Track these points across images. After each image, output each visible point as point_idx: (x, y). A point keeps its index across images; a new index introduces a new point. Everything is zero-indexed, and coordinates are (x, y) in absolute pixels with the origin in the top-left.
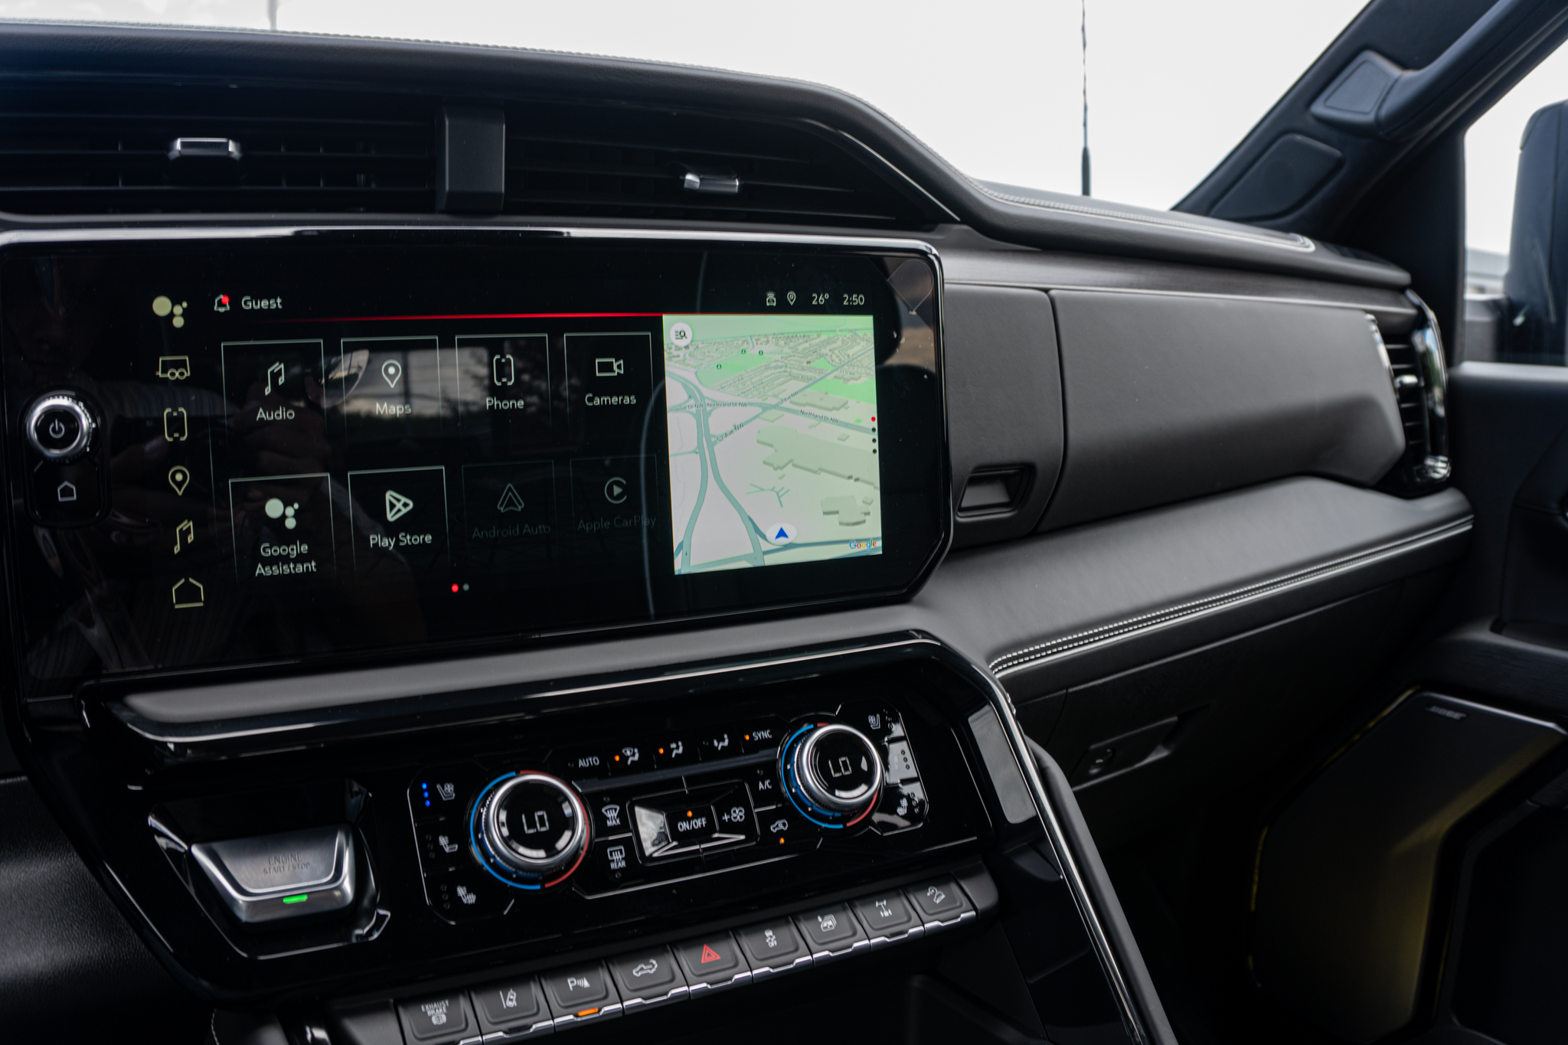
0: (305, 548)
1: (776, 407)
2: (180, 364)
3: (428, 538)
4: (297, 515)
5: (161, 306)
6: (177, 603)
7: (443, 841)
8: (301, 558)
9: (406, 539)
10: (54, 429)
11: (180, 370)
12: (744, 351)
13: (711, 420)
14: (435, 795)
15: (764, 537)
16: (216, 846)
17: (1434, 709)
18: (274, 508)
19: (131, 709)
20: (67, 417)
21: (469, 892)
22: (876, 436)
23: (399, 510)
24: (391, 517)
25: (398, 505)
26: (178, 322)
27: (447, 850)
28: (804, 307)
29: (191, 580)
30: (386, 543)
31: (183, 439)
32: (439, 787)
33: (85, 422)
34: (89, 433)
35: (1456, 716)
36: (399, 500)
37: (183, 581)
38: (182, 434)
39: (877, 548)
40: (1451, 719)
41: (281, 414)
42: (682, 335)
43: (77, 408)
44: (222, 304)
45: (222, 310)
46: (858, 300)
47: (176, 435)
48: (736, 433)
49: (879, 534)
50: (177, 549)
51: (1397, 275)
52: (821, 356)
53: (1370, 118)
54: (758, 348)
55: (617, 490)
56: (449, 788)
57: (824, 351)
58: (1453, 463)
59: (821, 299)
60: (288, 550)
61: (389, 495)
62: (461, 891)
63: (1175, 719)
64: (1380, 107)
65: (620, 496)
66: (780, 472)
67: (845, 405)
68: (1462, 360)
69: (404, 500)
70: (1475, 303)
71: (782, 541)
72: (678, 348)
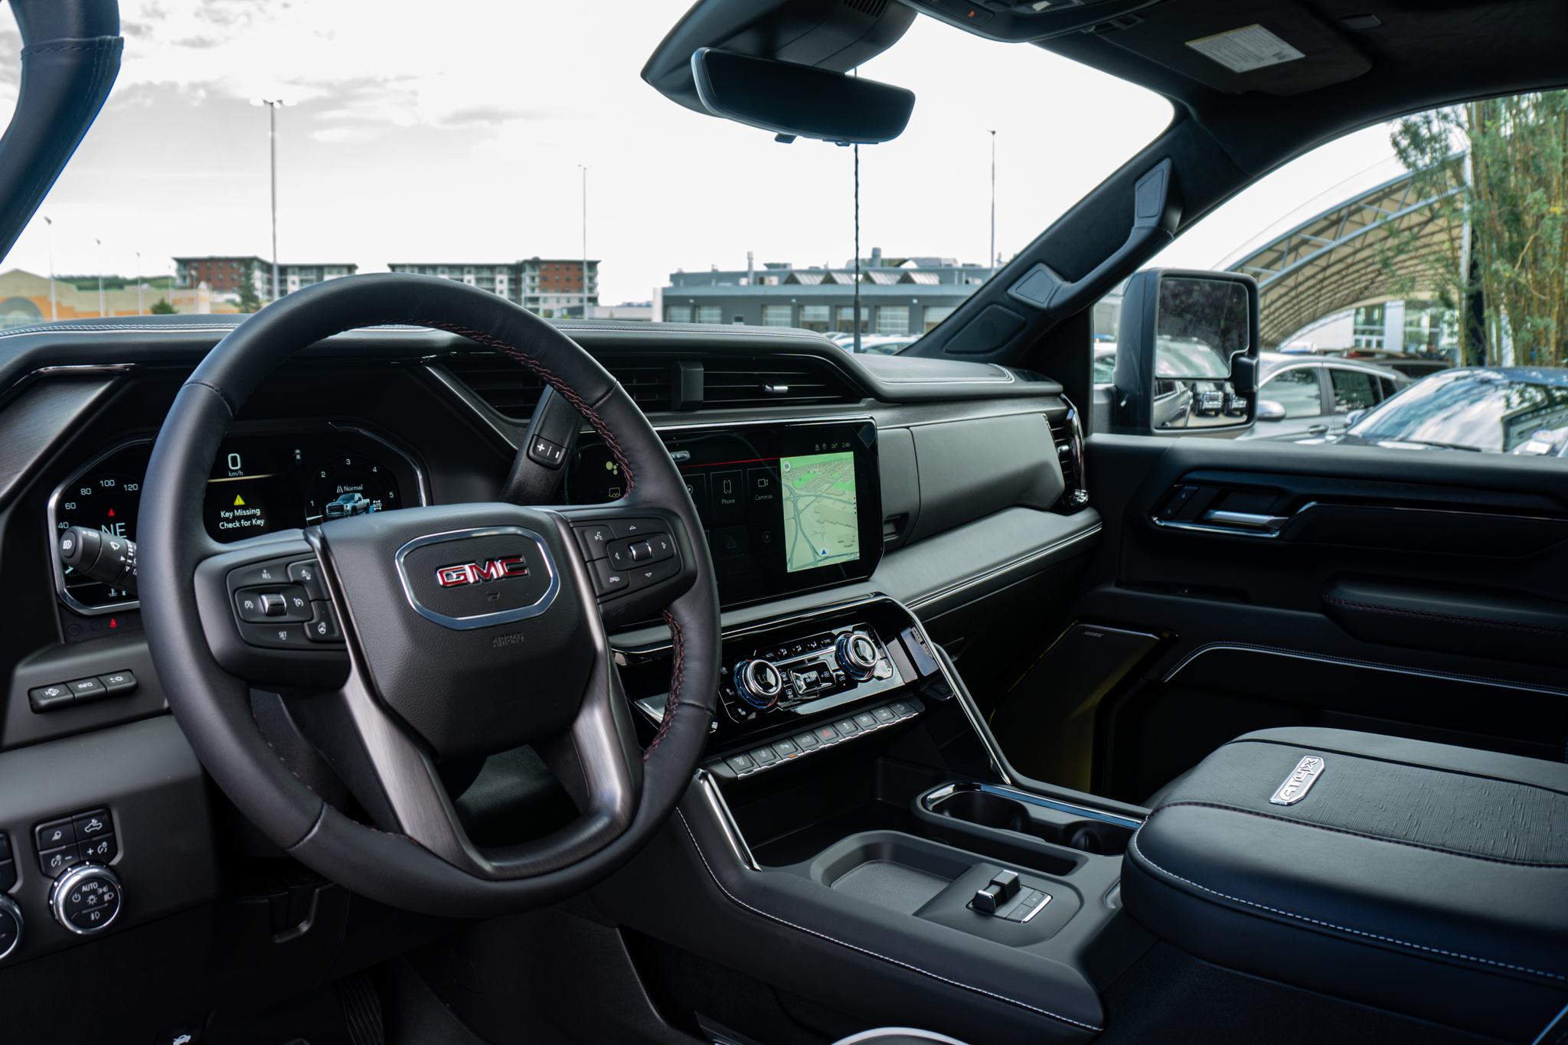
1: (820, 496)
2: (617, 491)
5: (608, 465)
7: (728, 690)
12: (808, 472)
13: (799, 503)
15: (818, 554)
17: (1086, 633)
21: (743, 710)
22: (855, 506)
27: (731, 694)
28: (829, 451)
35: (1099, 635)
39: (857, 557)
40: (1097, 637)
42: (787, 467)
46: (848, 445)
48: (807, 508)
49: (858, 550)
51: (1055, 387)
52: (836, 471)
53: (1045, 306)
54: (814, 470)
55: (767, 537)
56: (726, 669)
57: (837, 469)
58: (1090, 493)
59: (834, 446)
62: (740, 710)
63: (963, 638)
64: (1050, 301)
65: (769, 539)
66: (822, 525)
67: (844, 493)
68: (1091, 434)
70: (1098, 391)
71: (824, 555)
72: (786, 473)
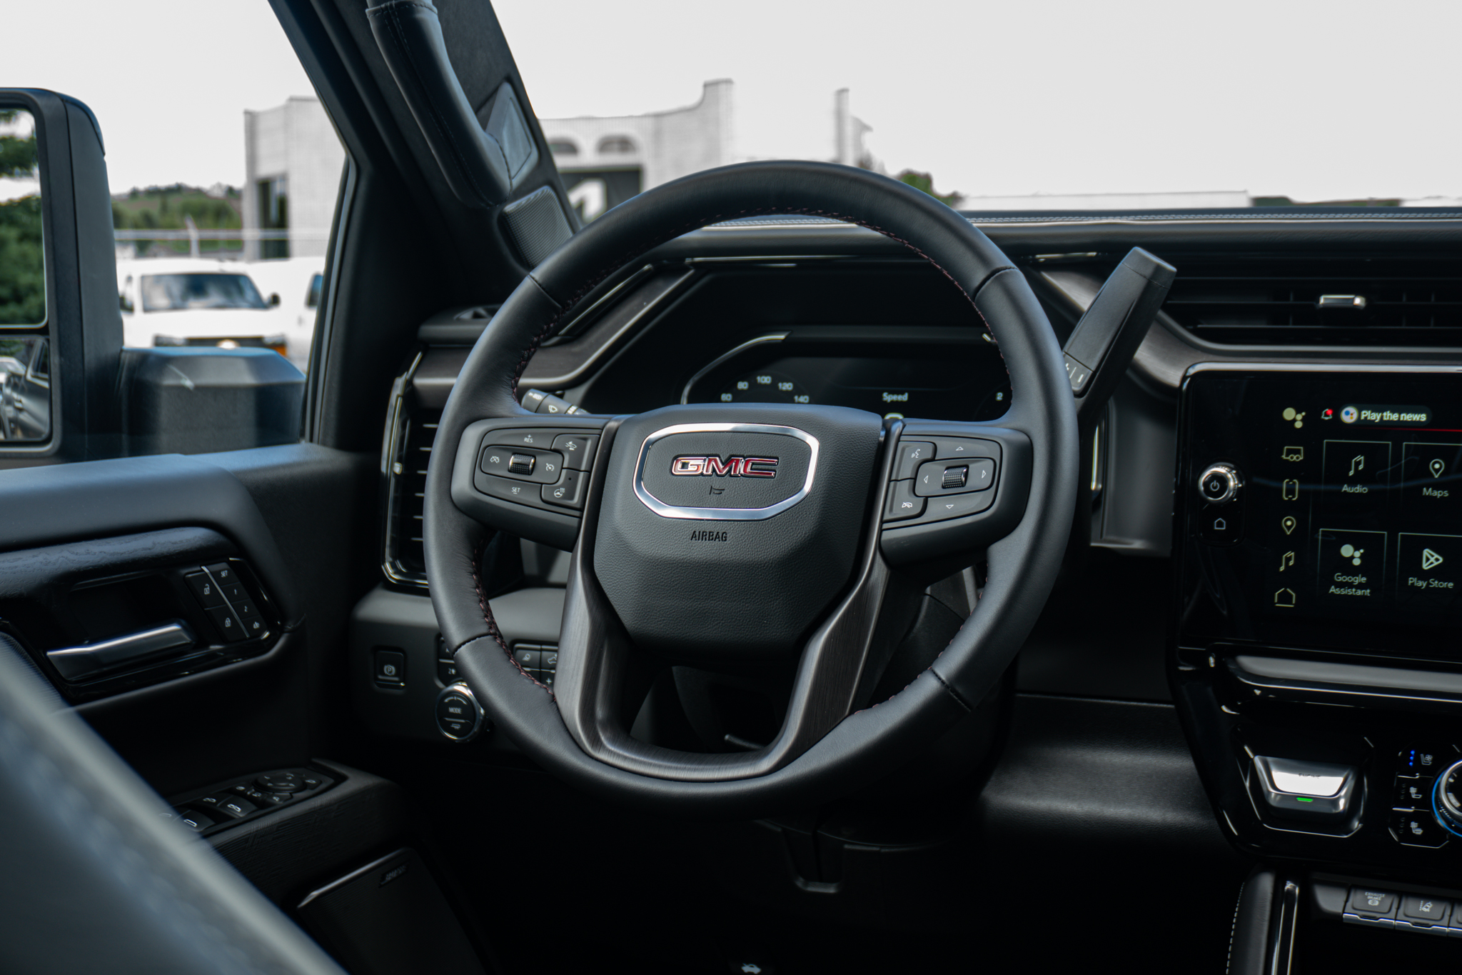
0: (1364, 580)
2: (1297, 452)
3: (1451, 585)
4: (1362, 557)
5: (1289, 414)
6: (1278, 603)
7: (1413, 790)
8: (1360, 586)
9: (1435, 584)
10: (1213, 485)
11: (1297, 456)
14: (1417, 759)
16: (1269, 759)
18: (1347, 551)
19: (1237, 664)
20: (1222, 479)
21: (1419, 827)
23: (1432, 563)
24: (1425, 566)
25: (1431, 559)
26: (1299, 425)
27: (1414, 796)
29: (1288, 590)
30: (1422, 584)
31: (1294, 499)
32: (1422, 755)
33: (1232, 484)
34: (1234, 490)
36: (1433, 556)
37: (1283, 589)
38: (1294, 497)
41: (1359, 489)
43: (1229, 476)
44: (1327, 415)
45: (1327, 418)
47: (1290, 496)
50: (1282, 569)
56: (1429, 758)
60: (1353, 579)
61: (1426, 552)
62: (1414, 825)
69: (1436, 556)
